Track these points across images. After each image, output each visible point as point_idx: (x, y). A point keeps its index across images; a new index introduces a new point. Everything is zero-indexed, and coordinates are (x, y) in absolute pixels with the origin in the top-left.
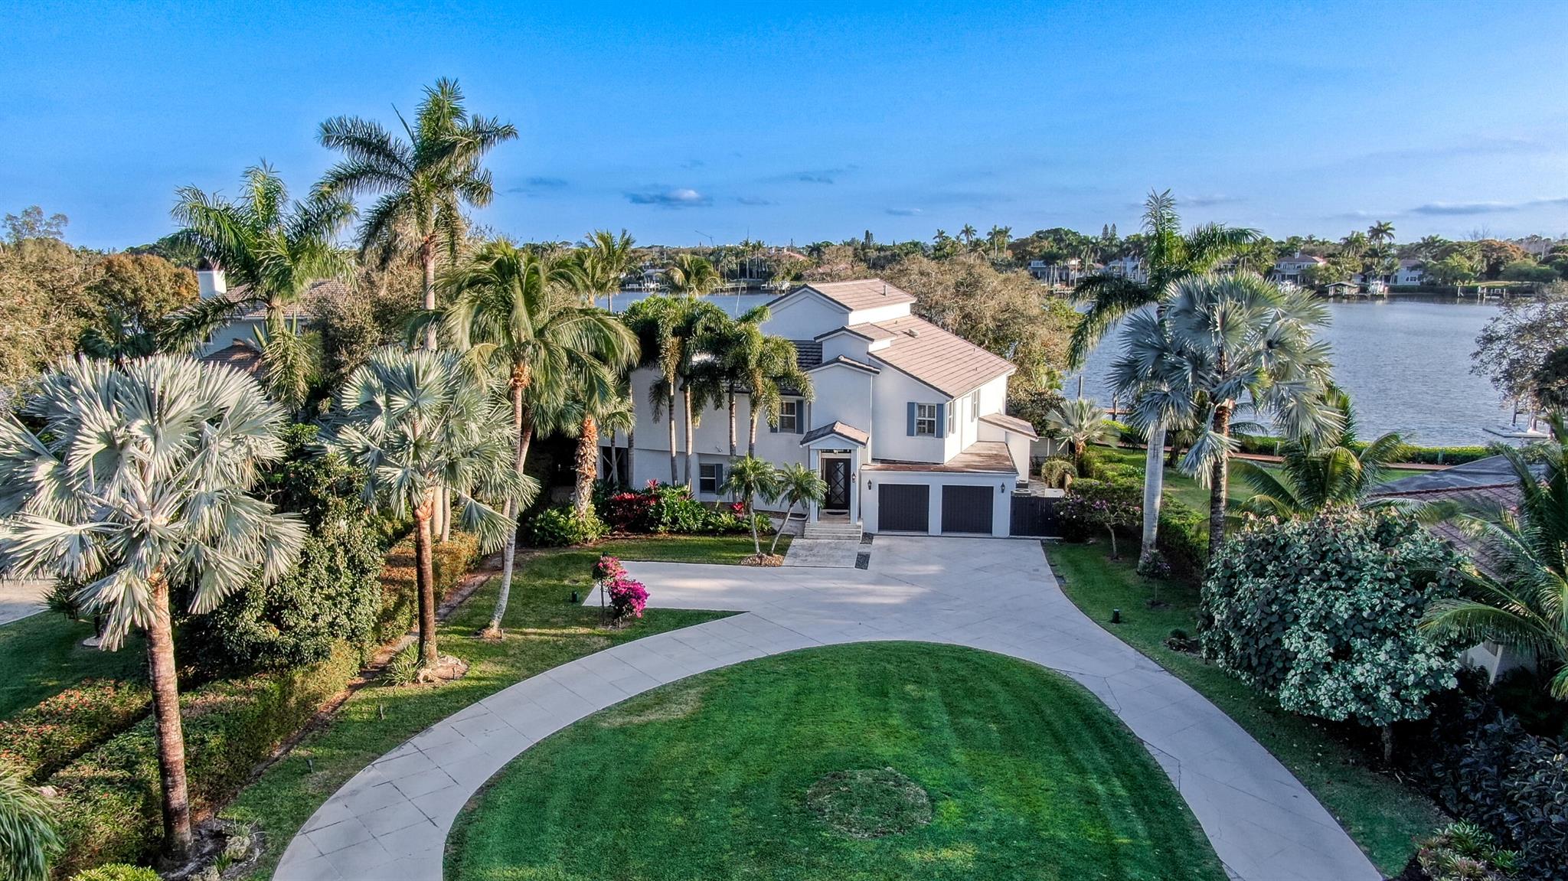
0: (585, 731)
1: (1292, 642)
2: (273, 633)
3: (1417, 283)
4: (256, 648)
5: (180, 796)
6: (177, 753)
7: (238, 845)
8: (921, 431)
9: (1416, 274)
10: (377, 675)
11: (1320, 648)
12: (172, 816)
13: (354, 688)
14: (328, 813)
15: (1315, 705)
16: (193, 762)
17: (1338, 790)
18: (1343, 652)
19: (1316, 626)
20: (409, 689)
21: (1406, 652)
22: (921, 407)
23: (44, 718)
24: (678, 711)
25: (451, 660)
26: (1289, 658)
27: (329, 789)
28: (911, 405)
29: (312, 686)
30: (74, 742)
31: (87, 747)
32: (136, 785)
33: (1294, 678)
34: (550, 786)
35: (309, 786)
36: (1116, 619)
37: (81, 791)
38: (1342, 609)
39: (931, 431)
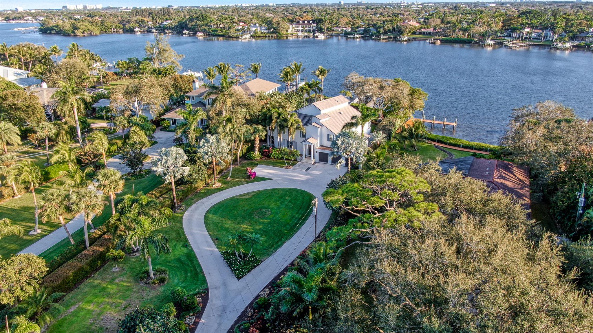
0: (232, 199)
2: (189, 179)
4: (187, 181)
5: (175, 200)
6: (175, 196)
7: (182, 208)
8: (330, 141)
10: (207, 185)
12: (174, 203)
13: (204, 187)
14: (194, 205)
16: (177, 197)
20: (212, 188)
22: (330, 135)
23: (161, 188)
24: (248, 197)
25: (219, 184)
27: (195, 202)
28: (328, 135)
29: (196, 186)
30: (165, 192)
31: (166, 193)
32: (170, 199)
34: (223, 206)
35: (193, 201)
37: (164, 198)
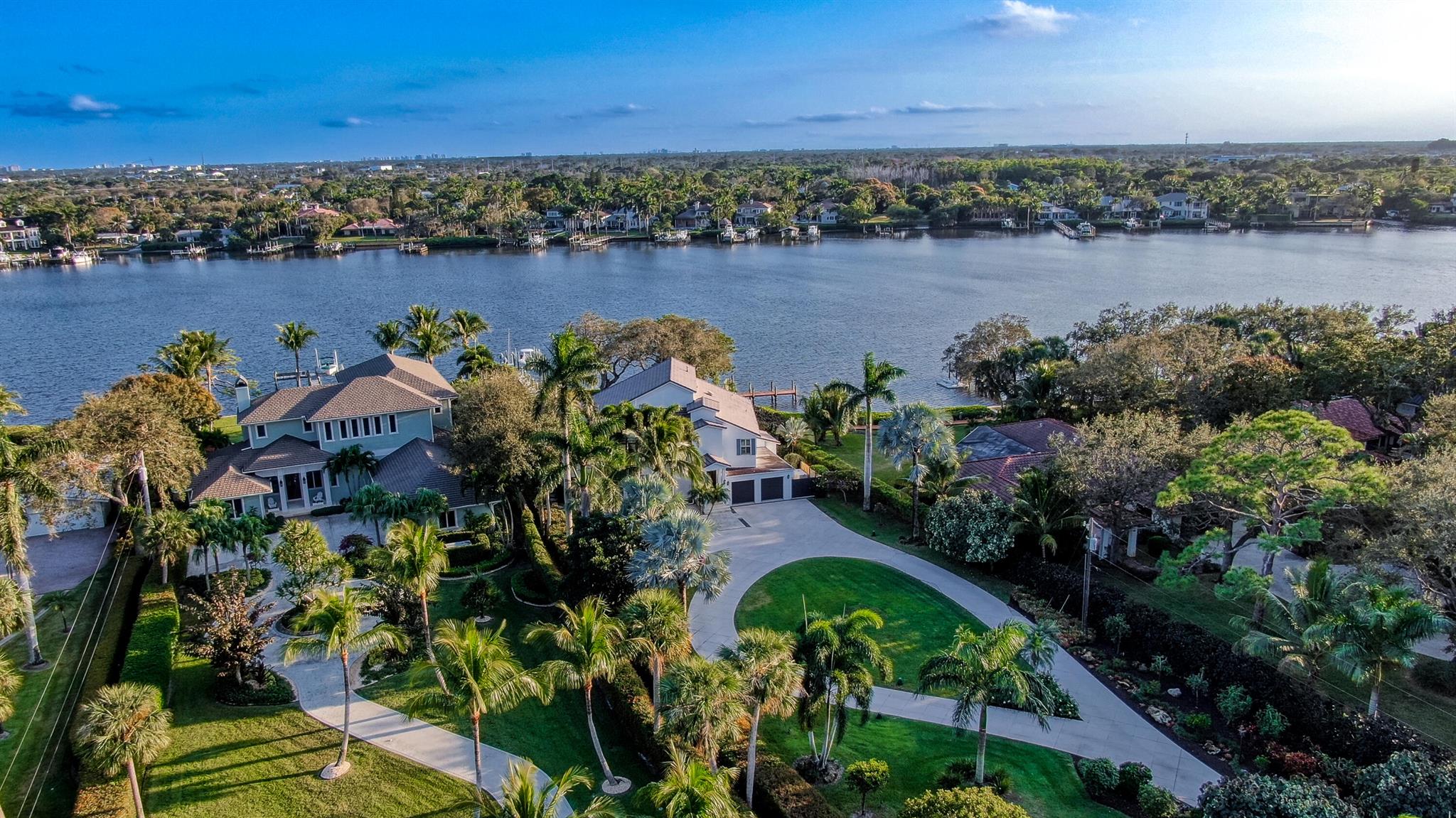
1: (969, 541)
3: (834, 221)
8: (743, 453)
9: (834, 214)
11: (978, 541)
15: (977, 559)
17: (982, 583)
18: (985, 541)
19: (976, 535)
21: (1000, 538)
22: (743, 440)
26: (969, 546)
28: (738, 440)
33: (970, 551)
36: (874, 535)
38: (983, 528)
39: (748, 451)
